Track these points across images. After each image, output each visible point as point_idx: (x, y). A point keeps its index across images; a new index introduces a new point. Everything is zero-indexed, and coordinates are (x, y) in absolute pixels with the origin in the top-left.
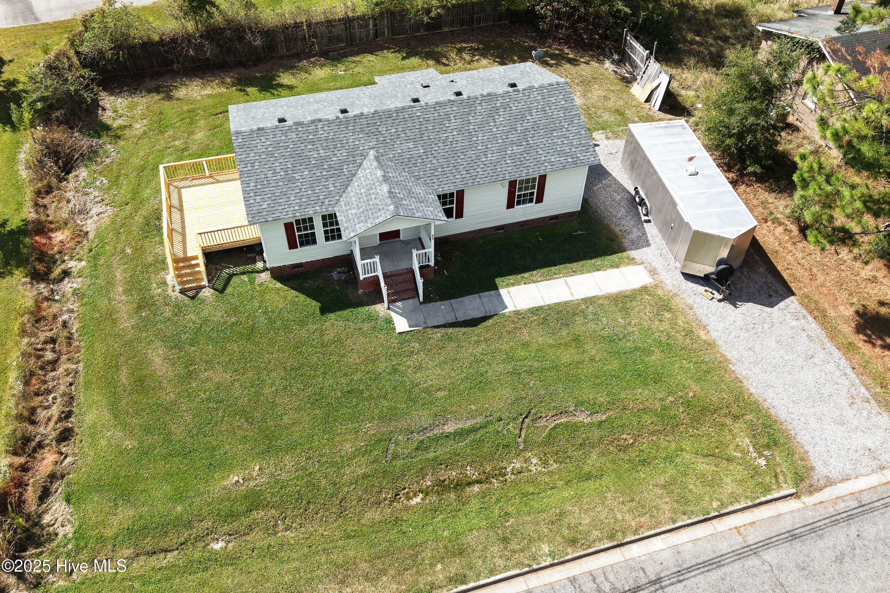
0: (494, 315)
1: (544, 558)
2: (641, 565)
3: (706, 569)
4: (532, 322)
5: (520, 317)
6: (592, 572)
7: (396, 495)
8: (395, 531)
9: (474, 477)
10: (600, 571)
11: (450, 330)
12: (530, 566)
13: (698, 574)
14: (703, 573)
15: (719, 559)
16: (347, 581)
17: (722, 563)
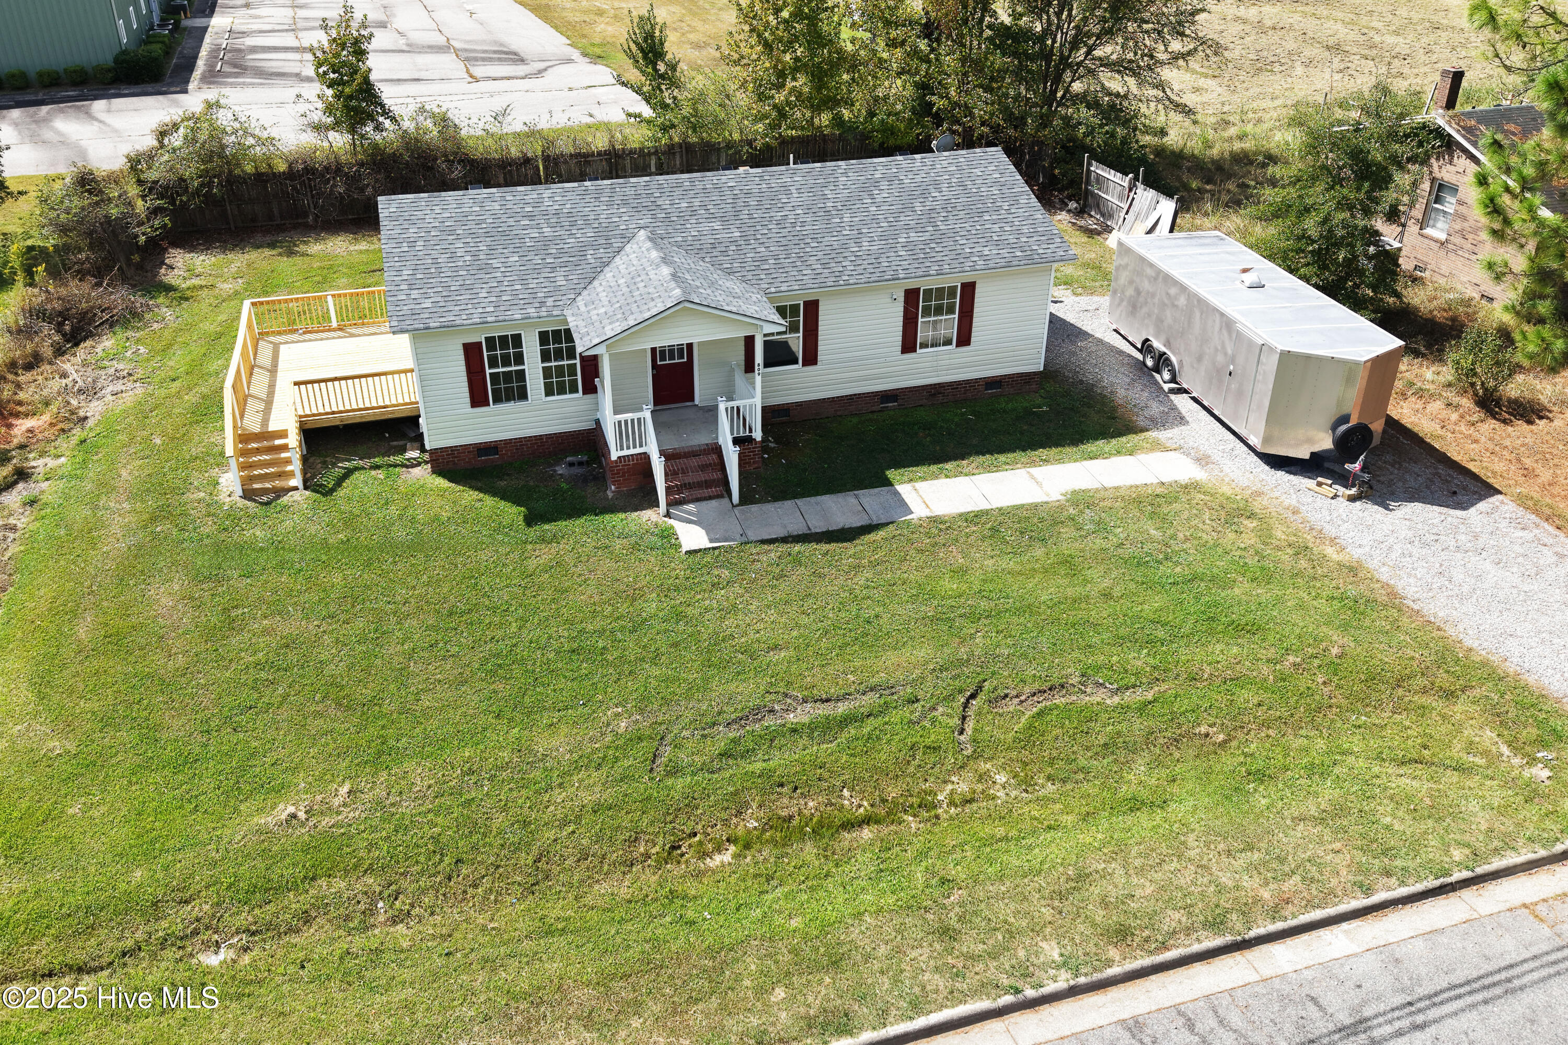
0: (888, 524)
1: (1052, 972)
2: (1306, 990)
3: (1479, 997)
4: (968, 536)
5: (941, 526)
6: (1182, 1008)
7: (674, 848)
8: (668, 919)
9: (862, 810)
10: (1202, 1004)
11: (797, 548)
12: (1017, 991)
13: (1463, 1010)
14: (1473, 1006)
15: (1503, 975)
16: (535, 1030)
17: (1517, 983)
